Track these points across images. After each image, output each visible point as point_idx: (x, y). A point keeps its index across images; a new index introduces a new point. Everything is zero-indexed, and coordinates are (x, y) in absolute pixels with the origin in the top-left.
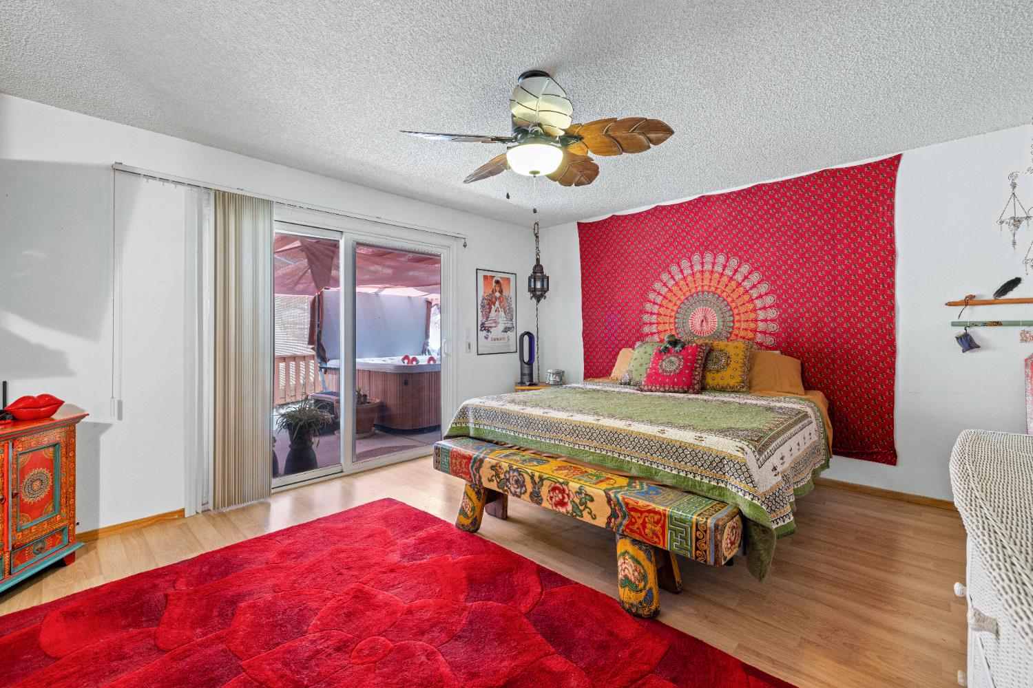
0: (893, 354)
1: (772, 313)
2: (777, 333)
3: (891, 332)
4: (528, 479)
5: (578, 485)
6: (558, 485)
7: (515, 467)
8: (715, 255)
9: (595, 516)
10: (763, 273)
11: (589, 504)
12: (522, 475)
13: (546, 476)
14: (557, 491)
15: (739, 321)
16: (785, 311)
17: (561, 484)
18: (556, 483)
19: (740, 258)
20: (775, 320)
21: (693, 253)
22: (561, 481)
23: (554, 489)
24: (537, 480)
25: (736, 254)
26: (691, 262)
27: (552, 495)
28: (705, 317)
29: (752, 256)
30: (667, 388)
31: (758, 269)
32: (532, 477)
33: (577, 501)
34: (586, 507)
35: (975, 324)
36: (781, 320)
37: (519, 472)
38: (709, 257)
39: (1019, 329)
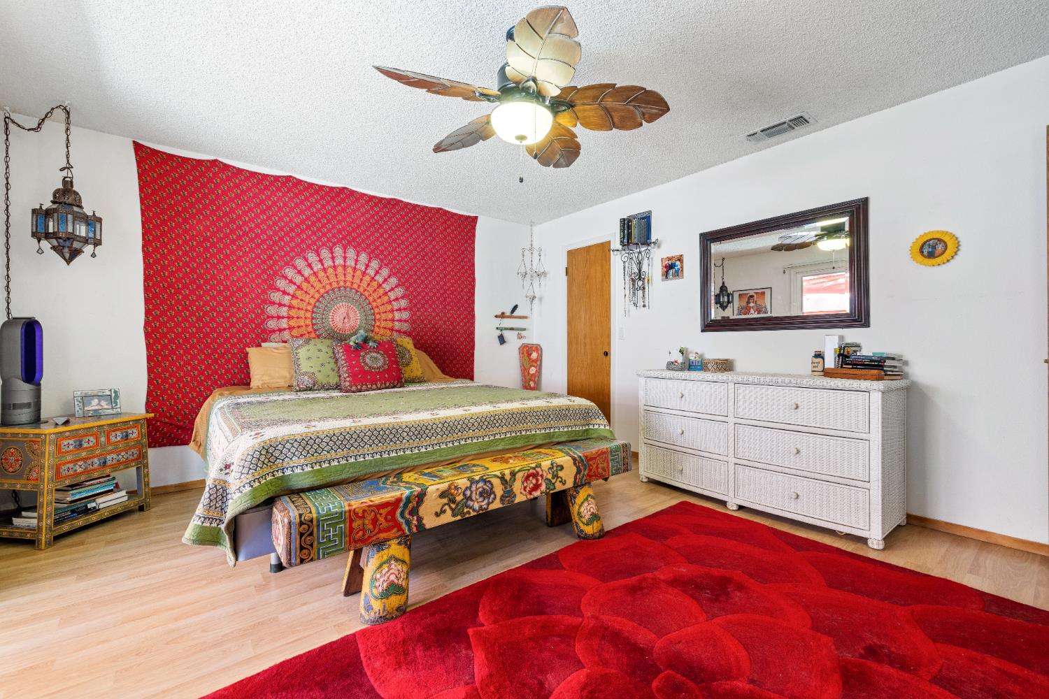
0: (473, 347)
1: (406, 315)
2: (409, 332)
3: (473, 333)
4: (496, 482)
5: (549, 462)
6: (531, 471)
7: (477, 478)
8: (358, 252)
9: (565, 481)
10: (399, 280)
11: (561, 474)
12: (489, 481)
13: (517, 469)
14: (531, 478)
15: (379, 320)
16: (415, 314)
17: (534, 468)
18: (529, 470)
19: (382, 260)
20: (408, 321)
21: (334, 244)
22: (533, 465)
23: (527, 478)
24: (508, 477)
25: (377, 257)
26: (332, 253)
27: (525, 484)
28: (348, 314)
29: (390, 262)
30: (379, 386)
31: (395, 274)
32: (502, 478)
33: (550, 476)
34: (558, 477)
35: (506, 329)
36: (412, 321)
37: (485, 481)
38: (351, 253)
39: (516, 332)
